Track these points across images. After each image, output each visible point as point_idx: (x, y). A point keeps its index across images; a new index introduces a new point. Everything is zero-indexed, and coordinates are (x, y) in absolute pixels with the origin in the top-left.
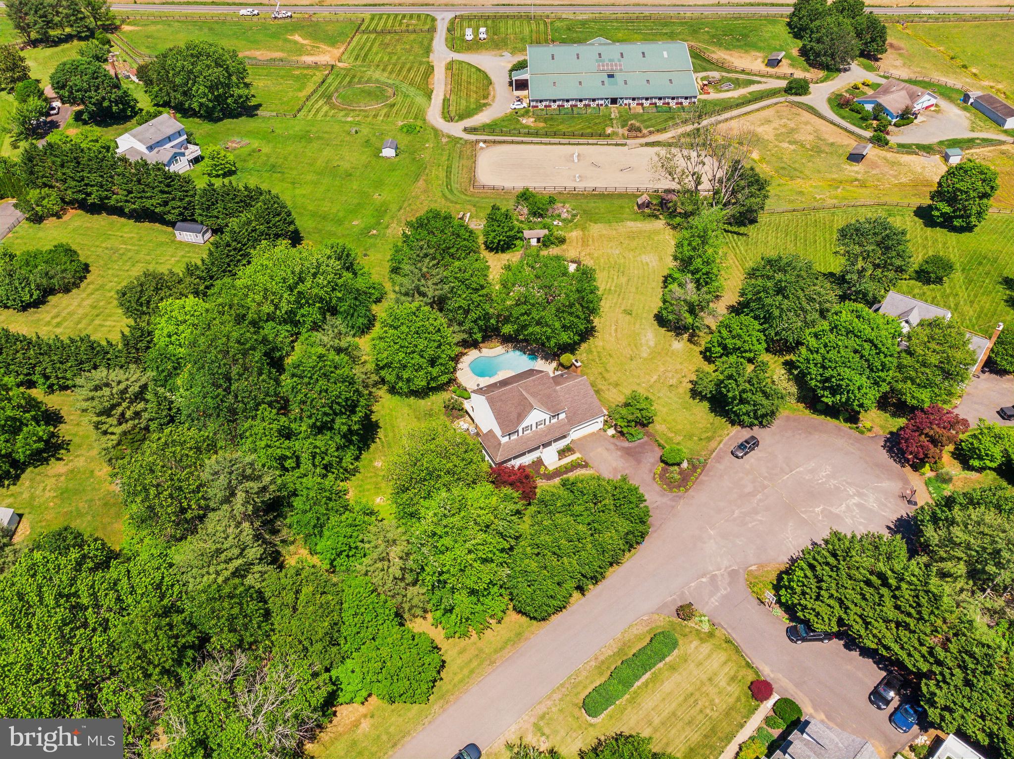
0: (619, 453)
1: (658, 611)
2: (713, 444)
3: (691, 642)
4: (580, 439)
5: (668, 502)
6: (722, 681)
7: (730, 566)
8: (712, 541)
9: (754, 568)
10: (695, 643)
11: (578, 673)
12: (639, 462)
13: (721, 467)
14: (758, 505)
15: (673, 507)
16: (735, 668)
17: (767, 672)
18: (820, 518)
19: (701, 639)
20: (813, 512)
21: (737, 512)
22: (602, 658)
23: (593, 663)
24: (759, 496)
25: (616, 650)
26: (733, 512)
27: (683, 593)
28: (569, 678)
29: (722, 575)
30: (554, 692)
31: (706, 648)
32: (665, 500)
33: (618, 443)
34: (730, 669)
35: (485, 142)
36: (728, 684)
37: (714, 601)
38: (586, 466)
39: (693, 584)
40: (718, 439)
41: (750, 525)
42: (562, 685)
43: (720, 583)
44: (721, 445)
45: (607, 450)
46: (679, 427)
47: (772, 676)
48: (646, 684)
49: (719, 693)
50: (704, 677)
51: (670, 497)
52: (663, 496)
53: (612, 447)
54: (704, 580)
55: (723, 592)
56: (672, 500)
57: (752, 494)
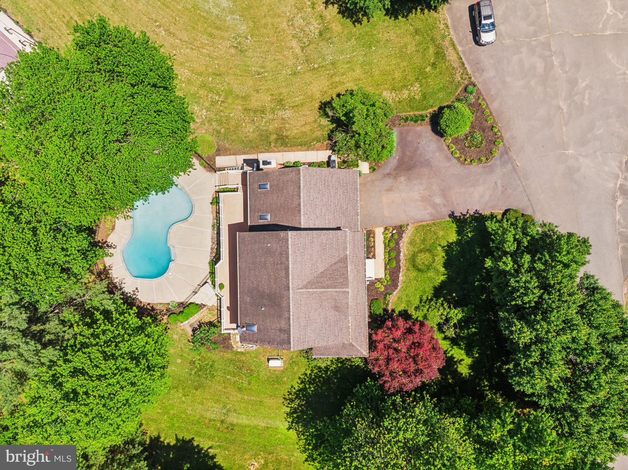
0: (402, 179)
2: (451, 56)
5: (504, 170)
7: (621, 162)
8: (581, 159)
12: (427, 164)
13: (490, 73)
14: (566, 72)
15: (514, 169)
20: (609, 16)
21: (561, 104)
24: (556, 62)
26: (559, 108)
32: (499, 171)
33: (387, 171)
38: (400, 230)
39: (618, 217)
40: (447, 43)
41: (587, 103)
44: (460, 49)
45: (390, 190)
46: (398, 75)
51: (498, 162)
52: (491, 170)
53: (389, 182)
57: (549, 67)
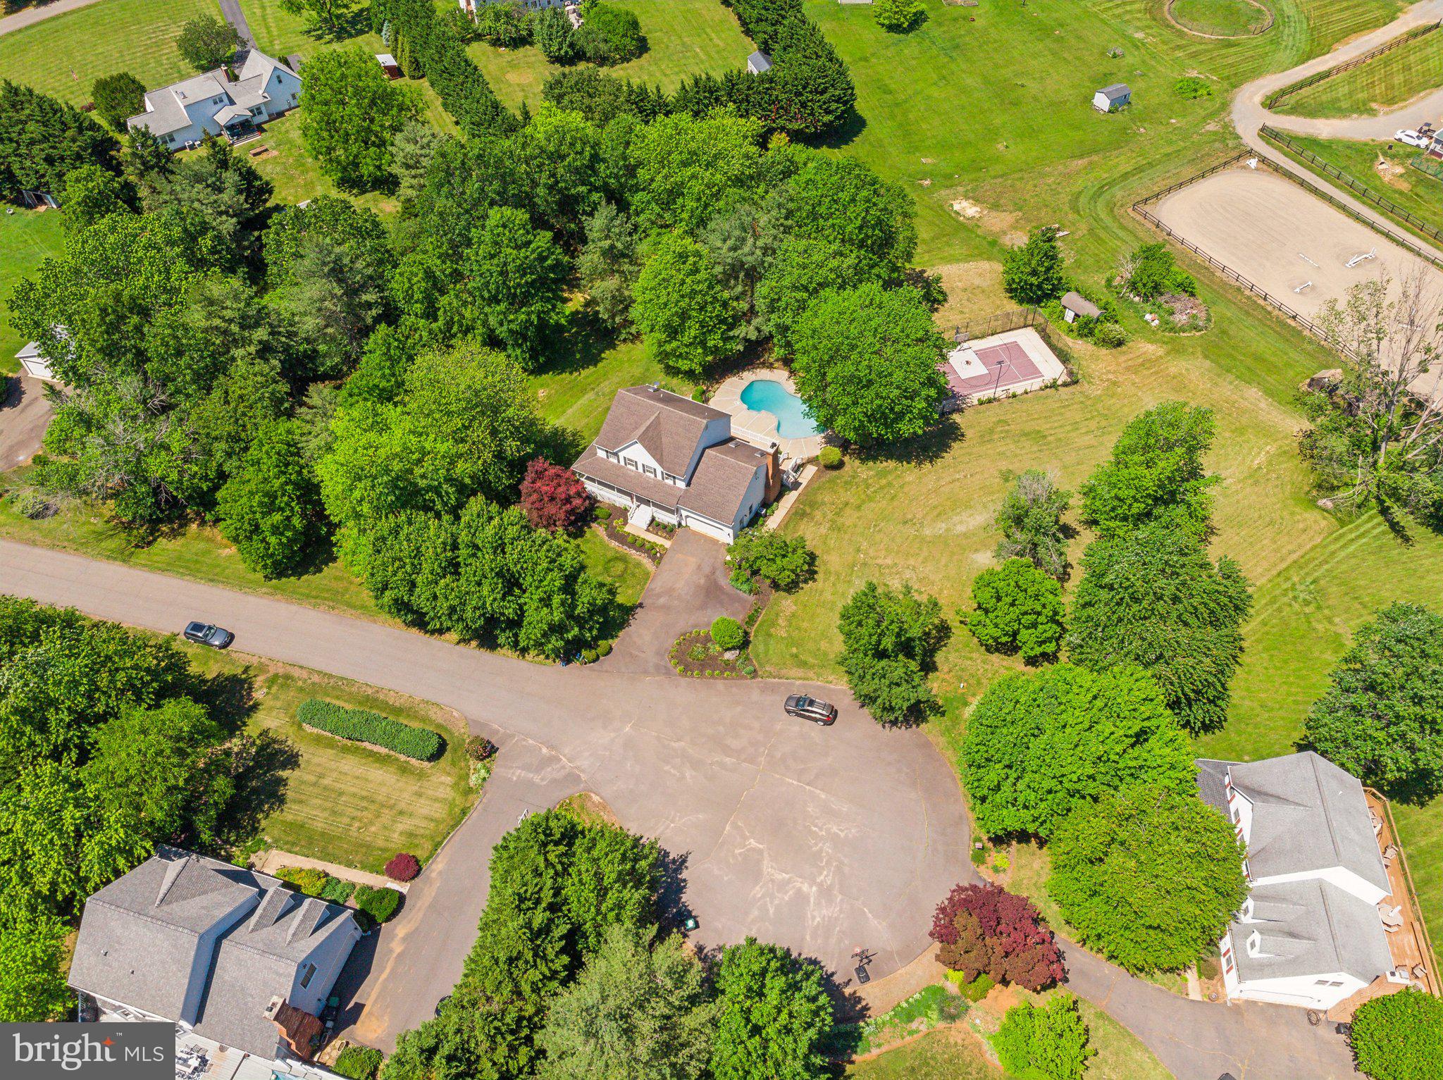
1: (469, 722)
3: (449, 774)
4: (695, 533)
6: (404, 825)
7: (583, 771)
8: (614, 736)
9: (596, 798)
10: (449, 780)
11: (351, 682)
13: (755, 697)
15: (646, 671)
16: (428, 832)
17: (436, 869)
18: (737, 851)
19: (456, 784)
20: (745, 838)
21: (682, 744)
22: (381, 696)
23: (370, 691)
25: (397, 704)
26: (678, 740)
27: (513, 736)
28: (342, 678)
29: (563, 767)
30: (319, 673)
31: (448, 793)
33: (718, 572)
34: (425, 827)
35: (1263, 160)
36: (401, 833)
37: (517, 774)
38: (657, 559)
39: (531, 741)
40: (811, 674)
42: (331, 676)
43: (549, 769)
44: (798, 683)
45: (699, 568)
47: (434, 875)
48: (371, 754)
49: (385, 828)
50: (402, 805)
51: (662, 663)
52: (658, 652)
53: (707, 570)
54: (544, 750)
55: (537, 779)
56: (657, 667)
